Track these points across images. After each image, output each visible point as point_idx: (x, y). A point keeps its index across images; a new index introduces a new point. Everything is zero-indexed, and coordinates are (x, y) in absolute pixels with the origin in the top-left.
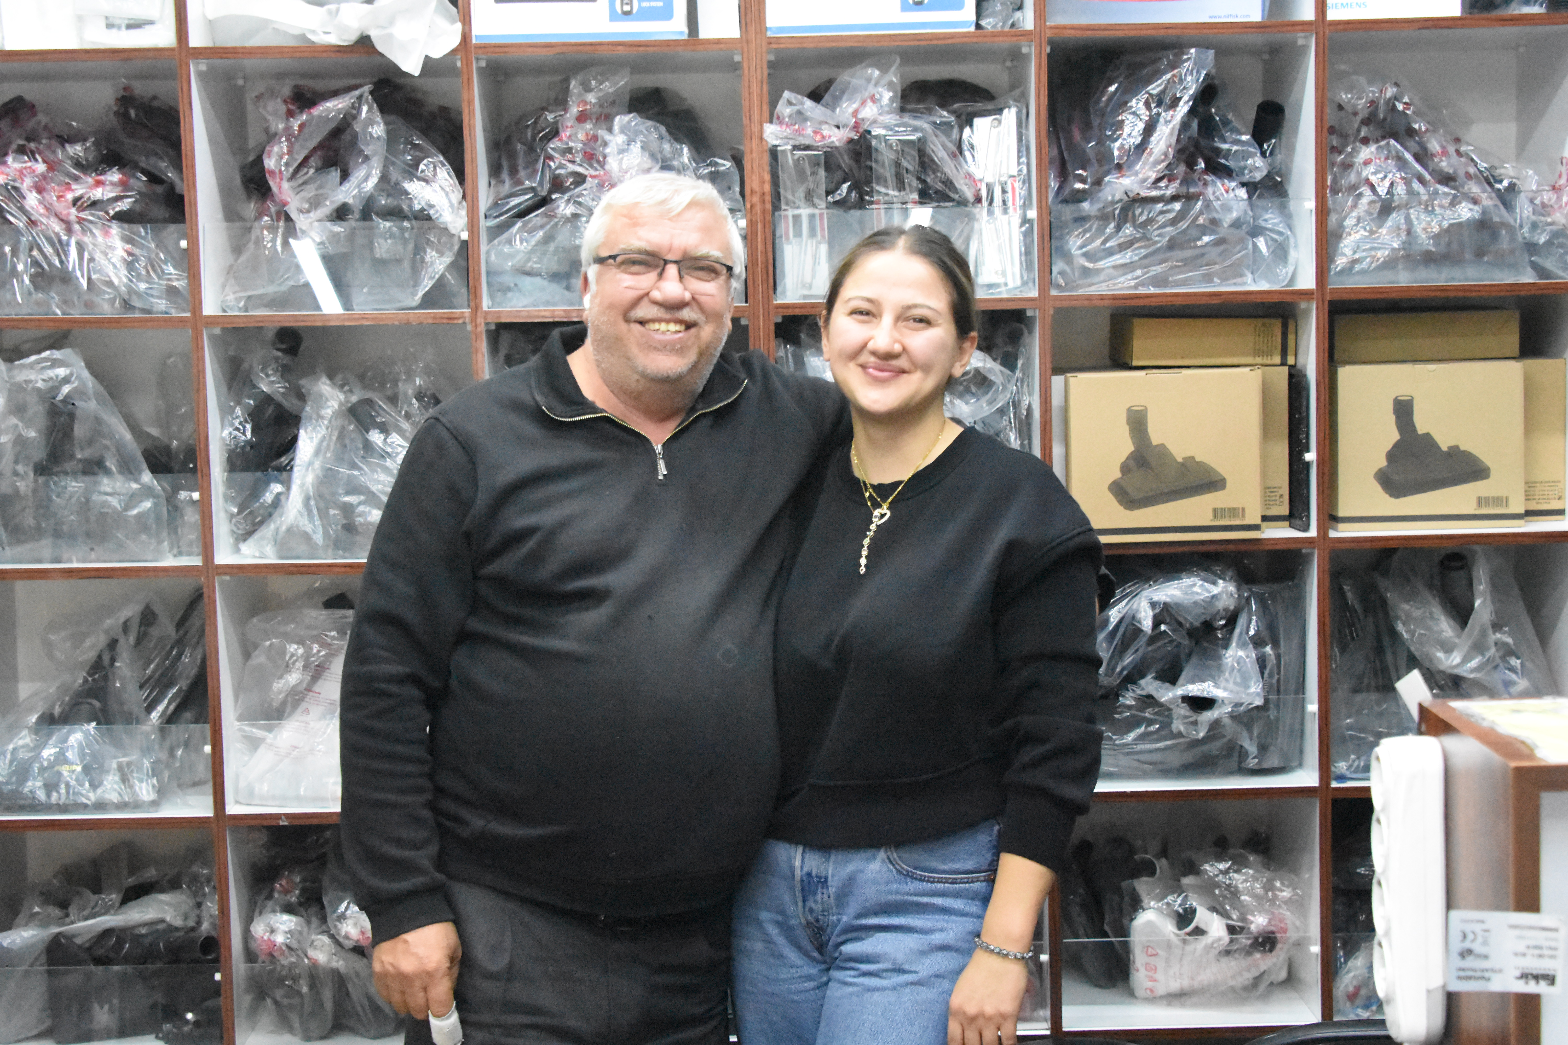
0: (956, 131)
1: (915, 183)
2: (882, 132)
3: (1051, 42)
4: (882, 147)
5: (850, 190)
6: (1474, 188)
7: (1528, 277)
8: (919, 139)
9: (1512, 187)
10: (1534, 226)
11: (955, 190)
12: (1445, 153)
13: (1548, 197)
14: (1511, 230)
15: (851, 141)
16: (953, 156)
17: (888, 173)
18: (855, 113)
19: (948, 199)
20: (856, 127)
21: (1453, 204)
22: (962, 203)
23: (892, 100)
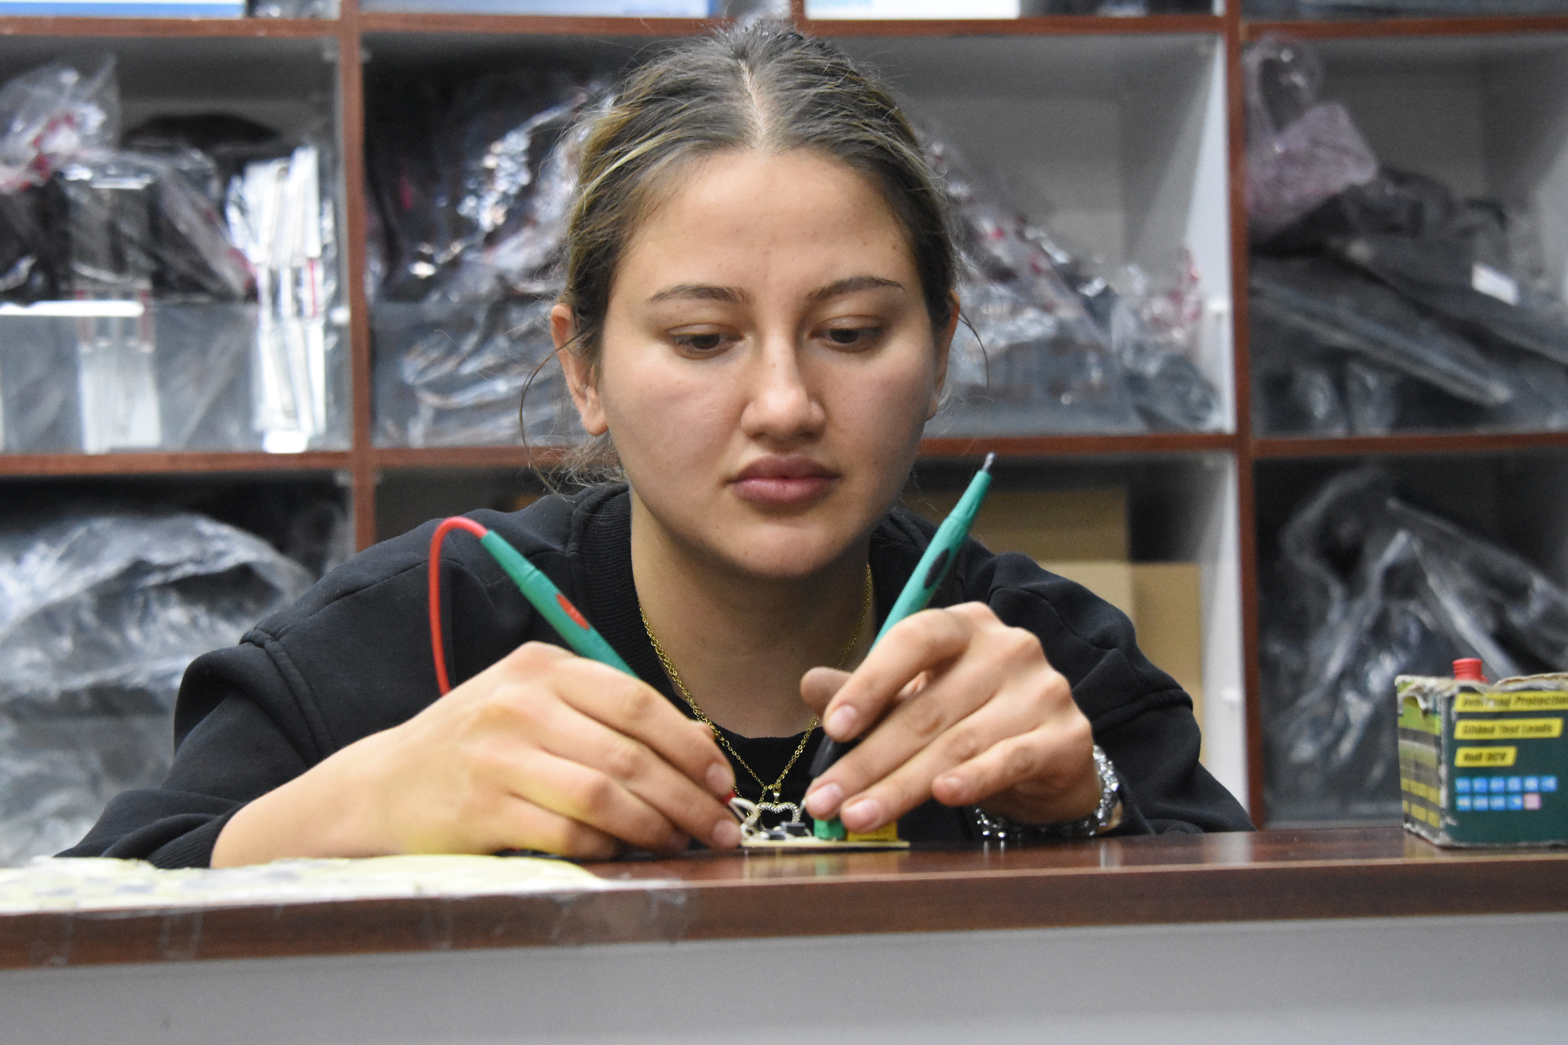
0: (215, 186)
1: (144, 261)
2: (84, 174)
3: (369, 42)
4: (84, 199)
5: (33, 270)
6: (1046, 288)
7: (1135, 426)
8: (150, 188)
9: (1106, 294)
10: (1140, 349)
11: (212, 275)
12: (1000, 233)
13: (1160, 306)
14: (1105, 357)
15: (30, 189)
16: (208, 219)
17: (99, 243)
18: (37, 142)
19: (199, 288)
20: (40, 164)
21: (1016, 310)
22: (225, 296)
23: (104, 126)
